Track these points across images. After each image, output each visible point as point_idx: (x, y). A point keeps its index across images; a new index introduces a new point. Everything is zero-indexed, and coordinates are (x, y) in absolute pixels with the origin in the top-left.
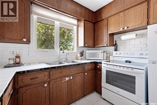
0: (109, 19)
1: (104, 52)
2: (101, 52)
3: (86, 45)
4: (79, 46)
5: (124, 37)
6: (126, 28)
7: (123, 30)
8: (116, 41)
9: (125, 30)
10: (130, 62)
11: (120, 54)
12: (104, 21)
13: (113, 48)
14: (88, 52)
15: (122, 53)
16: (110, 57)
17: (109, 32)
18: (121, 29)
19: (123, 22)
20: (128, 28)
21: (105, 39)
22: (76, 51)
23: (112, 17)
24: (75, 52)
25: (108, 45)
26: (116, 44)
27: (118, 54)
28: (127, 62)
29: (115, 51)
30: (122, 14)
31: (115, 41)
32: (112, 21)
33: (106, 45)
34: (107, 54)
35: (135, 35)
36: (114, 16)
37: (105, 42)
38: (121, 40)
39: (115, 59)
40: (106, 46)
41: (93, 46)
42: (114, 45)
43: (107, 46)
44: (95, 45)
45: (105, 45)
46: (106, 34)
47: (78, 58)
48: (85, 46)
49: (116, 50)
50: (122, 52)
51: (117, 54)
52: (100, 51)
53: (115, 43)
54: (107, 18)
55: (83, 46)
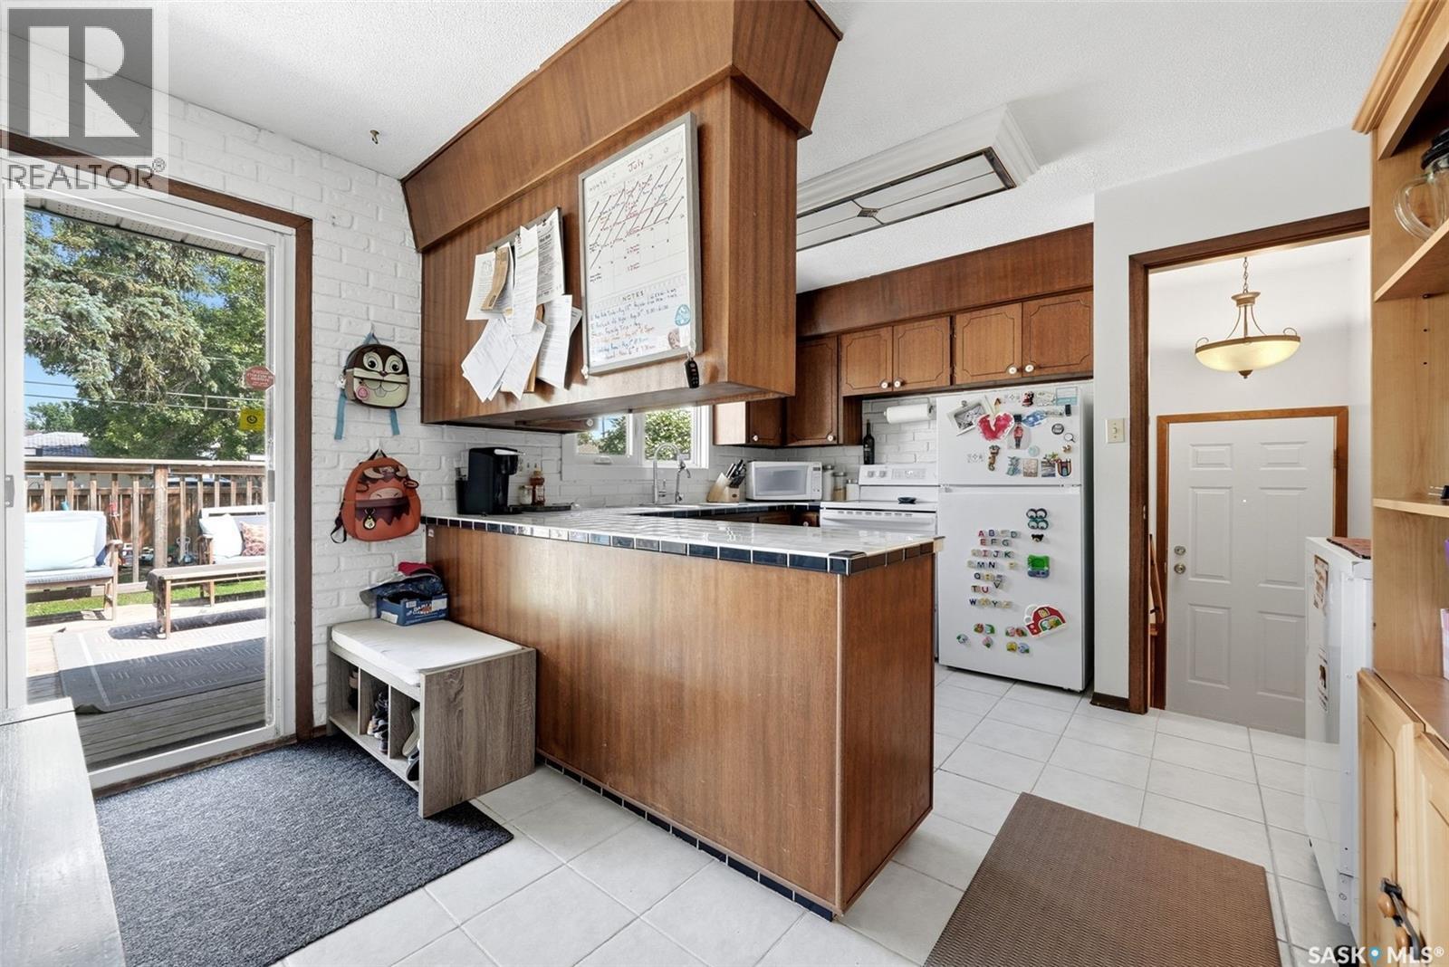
0: (846, 340)
1: (825, 469)
2: (815, 469)
3: (755, 438)
4: (722, 440)
5: (895, 413)
6: (897, 384)
7: (890, 390)
8: (868, 425)
9: (895, 390)
10: (912, 501)
11: (884, 474)
12: (826, 341)
13: (858, 451)
14: (758, 469)
15: (889, 474)
16: (850, 487)
17: (847, 391)
18: (885, 385)
19: (889, 362)
20: (903, 384)
21: (832, 415)
22: (705, 464)
23: (856, 335)
24: (703, 470)
25: (841, 441)
26: (869, 436)
27: (877, 474)
28: (904, 501)
29: (866, 463)
30: (885, 332)
31: (864, 422)
32: (854, 349)
33: (834, 439)
34: (834, 475)
35: (925, 408)
36: (861, 334)
37: (828, 427)
38: (887, 423)
39: (867, 494)
40: (835, 445)
41: (778, 444)
42: (860, 442)
43: (838, 445)
44: (789, 436)
45: (830, 438)
46: (835, 397)
47: (721, 493)
48: (749, 444)
49: (869, 460)
50: (890, 468)
51: (871, 474)
52: (811, 465)
53: (864, 434)
54: (838, 336)
55: (744, 442)
